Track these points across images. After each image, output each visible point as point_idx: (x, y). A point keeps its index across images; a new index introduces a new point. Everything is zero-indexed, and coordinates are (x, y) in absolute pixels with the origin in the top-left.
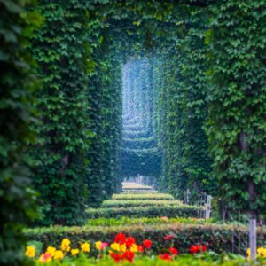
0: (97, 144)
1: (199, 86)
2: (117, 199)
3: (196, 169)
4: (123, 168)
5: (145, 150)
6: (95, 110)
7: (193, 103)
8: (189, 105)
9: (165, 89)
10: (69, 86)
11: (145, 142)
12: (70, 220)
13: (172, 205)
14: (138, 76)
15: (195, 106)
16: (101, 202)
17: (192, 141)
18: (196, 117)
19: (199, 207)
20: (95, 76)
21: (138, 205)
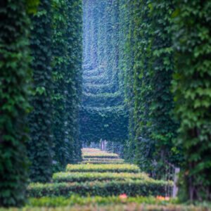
0: (46, 102)
1: (168, 29)
2: (72, 171)
3: (164, 134)
4: (83, 130)
5: (109, 108)
6: (44, 59)
7: (161, 51)
8: (156, 53)
9: (132, 31)
10: (7, 30)
11: (109, 99)
12: (8, 198)
13: (135, 179)
14: (102, 15)
15: (164, 55)
16: (51, 175)
17: (160, 100)
18: (164, 70)
19: (166, 183)
20: (44, 15)
21: (95, 179)
